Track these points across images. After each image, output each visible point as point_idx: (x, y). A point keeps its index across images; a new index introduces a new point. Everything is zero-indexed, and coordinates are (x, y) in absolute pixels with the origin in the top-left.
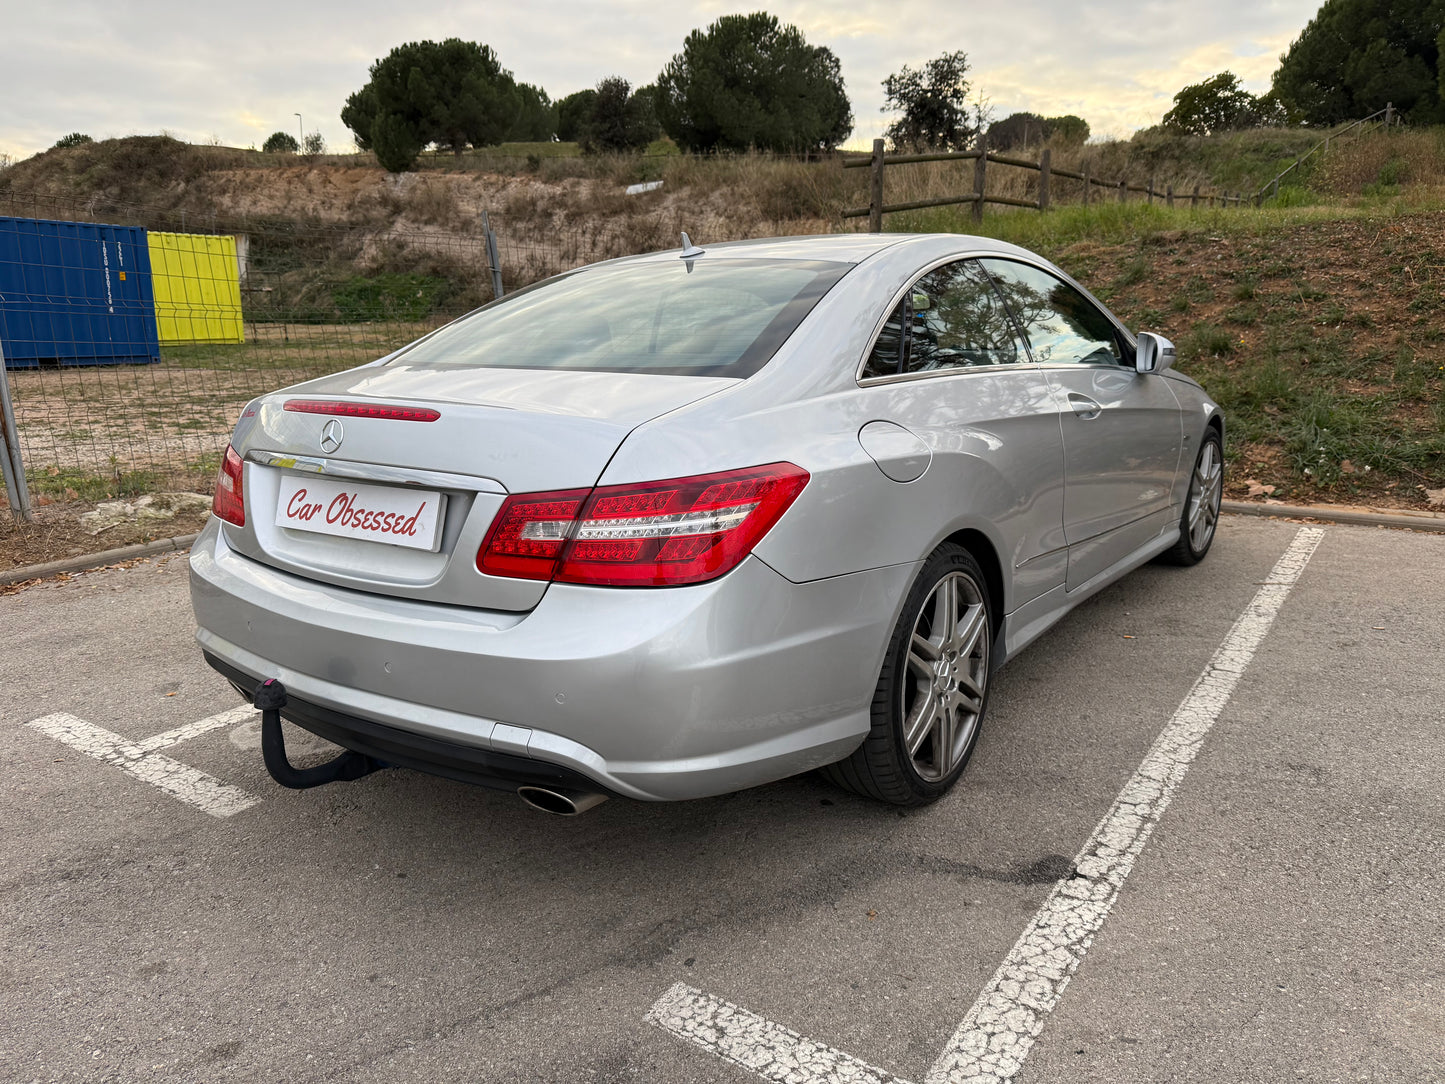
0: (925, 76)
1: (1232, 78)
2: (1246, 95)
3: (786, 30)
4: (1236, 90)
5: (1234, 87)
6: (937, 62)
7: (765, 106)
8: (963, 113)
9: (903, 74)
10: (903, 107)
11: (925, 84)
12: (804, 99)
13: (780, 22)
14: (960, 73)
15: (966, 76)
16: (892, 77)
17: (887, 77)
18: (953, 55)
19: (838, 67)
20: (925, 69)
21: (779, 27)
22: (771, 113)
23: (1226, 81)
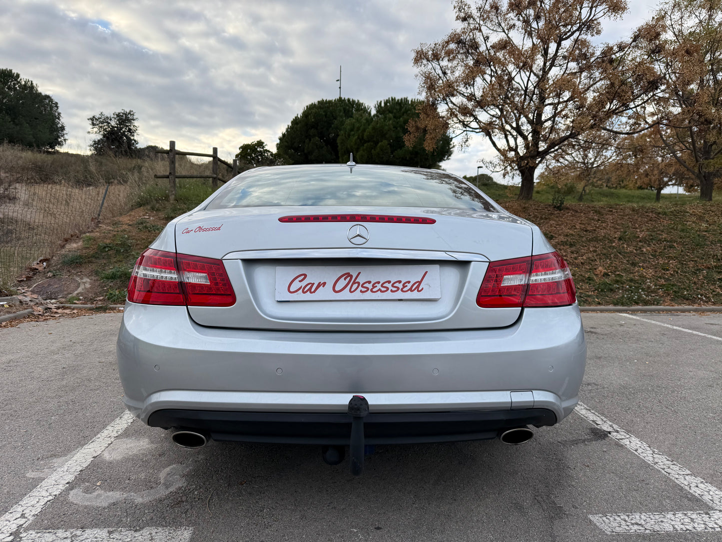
0: (113, 119)
1: (263, 143)
2: (269, 151)
3: (25, 82)
4: (265, 149)
5: (264, 147)
6: (119, 113)
7: (13, 120)
8: (135, 141)
9: (100, 116)
10: (101, 133)
11: (113, 123)
12: (37, 120)
13: (21, 77)
14: (132, 121)
15: (136, 123)
16: (94, 117)
17: (91, 117)
18: (128, 111)
19: (57, 107)
20: (112, 116)
21: (21, 80)
22: (17, 125)
23: (260, 144)
